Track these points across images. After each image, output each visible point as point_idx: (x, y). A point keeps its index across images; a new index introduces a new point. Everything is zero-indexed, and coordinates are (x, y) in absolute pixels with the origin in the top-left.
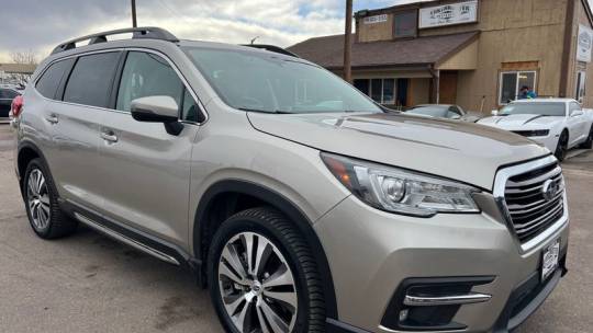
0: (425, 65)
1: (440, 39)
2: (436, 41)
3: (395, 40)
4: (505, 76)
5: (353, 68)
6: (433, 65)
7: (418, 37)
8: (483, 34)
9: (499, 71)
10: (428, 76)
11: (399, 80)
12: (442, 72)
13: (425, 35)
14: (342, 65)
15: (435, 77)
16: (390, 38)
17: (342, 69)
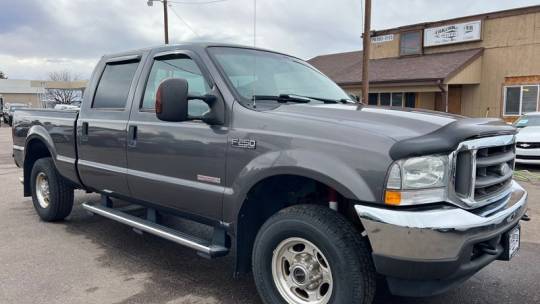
0: (435, 80)
1: (445, 55)
2: (441, 58)
3: (401, 57)
4: (508, 89)
5: (371, 83)
6: (442, 80)
7: (424, 55)
8: (486, 51)
9: (503, 85)
10: (439, 90)
11: (407, 94)
12: (451, 86)
13: (430, 52)
14: (360, 80)
15: (443, 91)
16: (397, 55)
17: (360, 84)
